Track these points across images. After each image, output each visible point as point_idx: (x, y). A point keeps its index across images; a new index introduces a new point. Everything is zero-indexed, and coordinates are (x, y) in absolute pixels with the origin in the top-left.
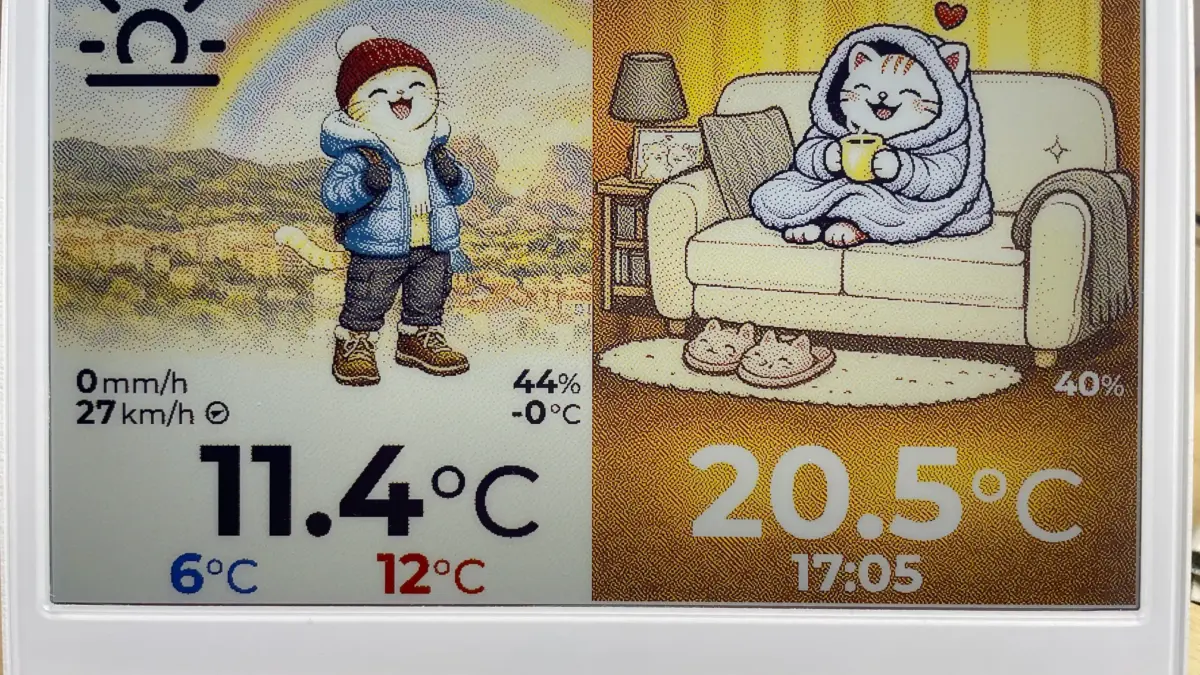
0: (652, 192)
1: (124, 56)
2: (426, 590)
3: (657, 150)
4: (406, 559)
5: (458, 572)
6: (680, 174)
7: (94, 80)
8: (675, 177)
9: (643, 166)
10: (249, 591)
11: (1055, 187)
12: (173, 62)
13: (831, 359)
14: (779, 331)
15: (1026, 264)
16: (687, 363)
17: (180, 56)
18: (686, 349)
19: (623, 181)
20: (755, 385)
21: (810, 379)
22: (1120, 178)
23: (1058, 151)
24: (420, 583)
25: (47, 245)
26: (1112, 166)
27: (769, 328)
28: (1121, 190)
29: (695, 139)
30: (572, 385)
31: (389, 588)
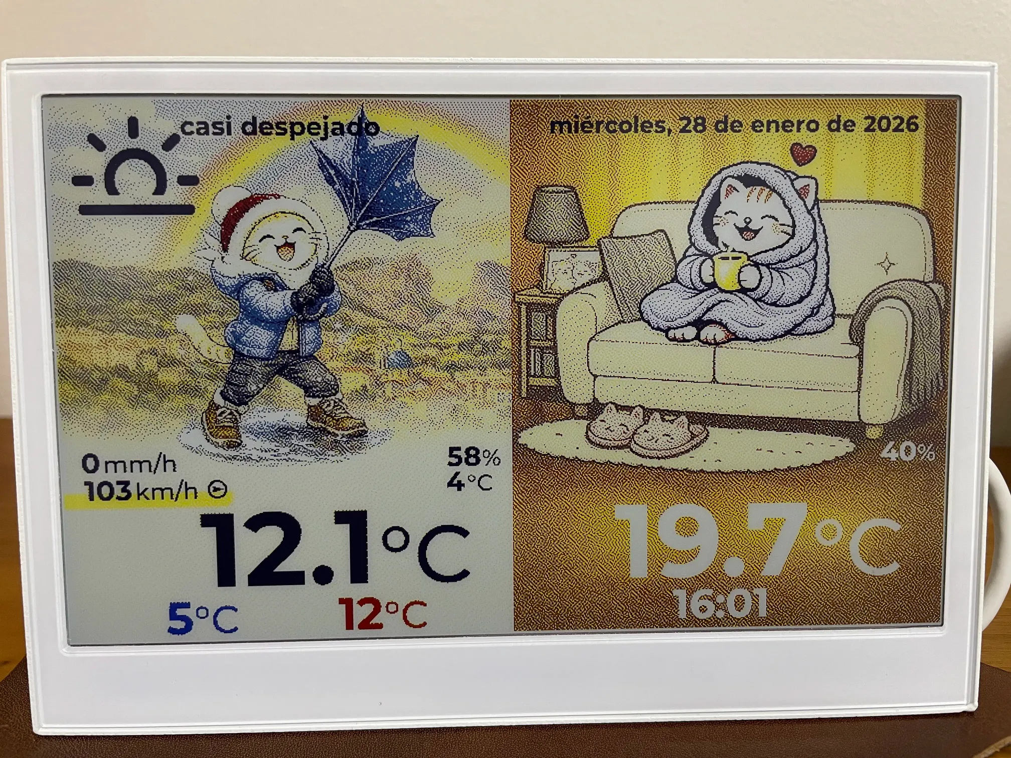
0: (560, 300)
1: (111, 189)
2: (379, 626)
3: (563, 266)
4: (362, 602)
5: (405, 611)
6: (583, 286)
7: (85, 210)
8: (579, 288)
9: (552, 279)
10: (231, 631)
11: (884, 294)
12: (154, 194)
13: (704, 435)
14: (663, 413)
15: (860, 356)
16: (589, 439)
17: (160, 189)
18: (588, 428)
19: (536, 291)
20: (643, 457)
21: (687, 451)
22: (935, 286)
23: (887, 265)
24: (374, 621)
25: (52, 350)
26: (929, 276)
27: (655, 410)
28: (937, 298)
29: (595, 257)
30: (494, 459)
31: (349, 626)
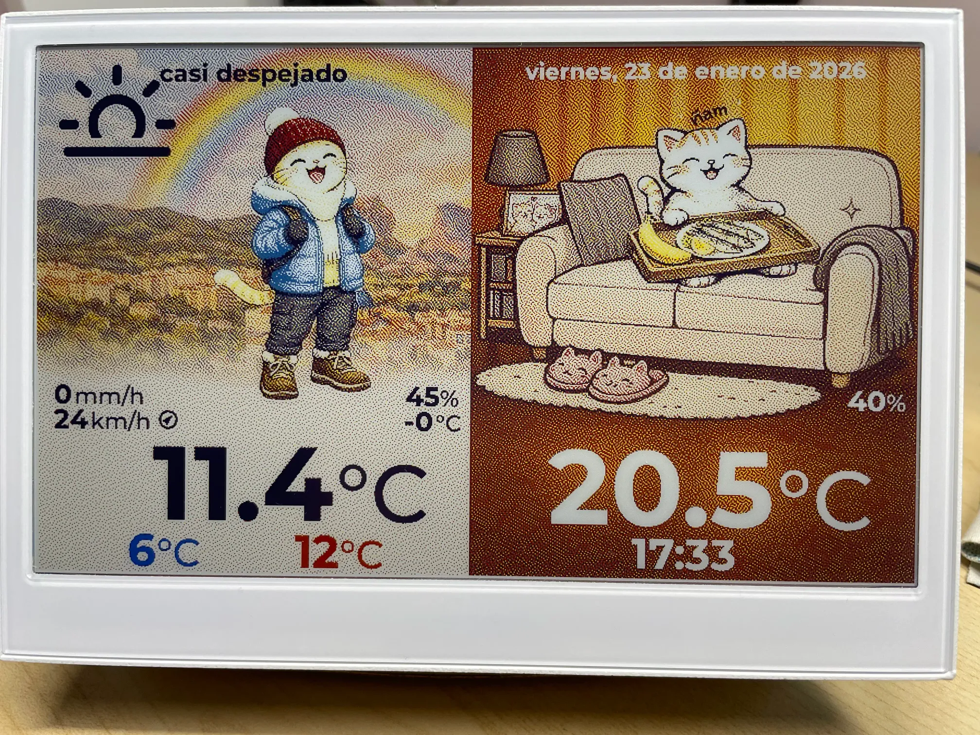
0: (520, 242)
1: (94, 132)
2: (334, 565)
3: (525, 209)
4: (318, 540)
5: (360, 551)
6: (544, 229)
7: (70, 152)
8: (539, 231)
9: (513, 221)
10: (191, 565)
12: (133, 137)
13: (665, 378)
14: (623, 357)
15: (825, 303)
16: (549, 385)
17: (139, 132)
18: (547, 371)
19: (497, 234)
20: (602, 401)
21: (647, 396)
22: (902, 233)
23: (852, 210)
24: (330, 559)
25: (32, 284)
28: (904, 244)
29: (554, 200)
30: (452, 400)
31: (305, 564)
